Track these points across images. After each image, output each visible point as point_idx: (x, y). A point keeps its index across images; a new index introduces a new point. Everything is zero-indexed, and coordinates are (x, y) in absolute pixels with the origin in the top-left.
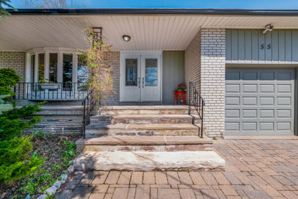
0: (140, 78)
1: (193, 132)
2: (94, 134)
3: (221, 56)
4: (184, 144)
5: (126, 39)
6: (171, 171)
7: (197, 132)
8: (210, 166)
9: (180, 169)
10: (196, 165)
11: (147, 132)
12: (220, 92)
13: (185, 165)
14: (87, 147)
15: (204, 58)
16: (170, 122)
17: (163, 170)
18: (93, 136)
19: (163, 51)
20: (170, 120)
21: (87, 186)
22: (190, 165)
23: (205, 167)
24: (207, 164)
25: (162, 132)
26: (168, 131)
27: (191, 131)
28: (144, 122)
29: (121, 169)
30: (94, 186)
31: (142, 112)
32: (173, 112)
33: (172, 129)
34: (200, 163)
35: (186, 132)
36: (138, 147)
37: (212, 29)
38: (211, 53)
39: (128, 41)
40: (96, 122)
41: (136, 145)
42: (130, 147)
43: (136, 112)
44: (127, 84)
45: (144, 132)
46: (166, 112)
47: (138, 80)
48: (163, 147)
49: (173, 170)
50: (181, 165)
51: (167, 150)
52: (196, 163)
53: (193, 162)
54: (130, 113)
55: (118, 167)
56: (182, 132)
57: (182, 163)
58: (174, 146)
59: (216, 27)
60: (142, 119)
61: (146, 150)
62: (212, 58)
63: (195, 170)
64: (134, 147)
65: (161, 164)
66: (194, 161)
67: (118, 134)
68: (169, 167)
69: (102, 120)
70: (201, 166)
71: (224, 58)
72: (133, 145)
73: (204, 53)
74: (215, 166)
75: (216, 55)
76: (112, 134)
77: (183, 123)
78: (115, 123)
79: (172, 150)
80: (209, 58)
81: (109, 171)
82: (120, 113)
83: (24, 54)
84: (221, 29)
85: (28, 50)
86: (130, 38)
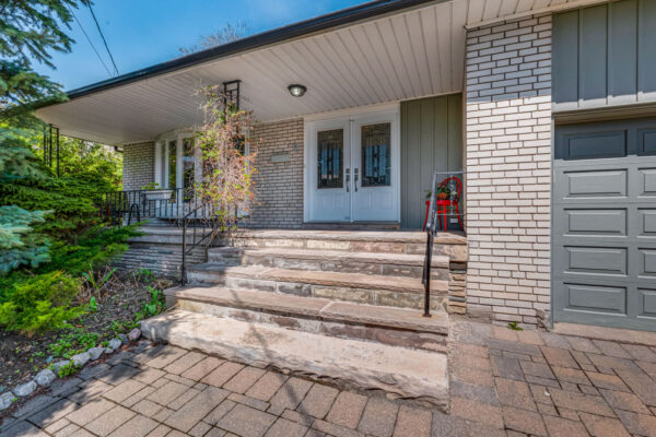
0: (348, 171)
1: (409, 299)
2: (202, 282)
3: (538, 92)
4: (367, 325)
5: (296, 91)
6: (302, 377)
7: (419, 299)
8: (399, 388)
9: (324, 380)
10: (360, 377)
11: (297, 287)
12: (533, 195)
13: (333, 371)
14: (181, 302)
15: (475, 107)
16: (364, 270)
17: (286, 371)
18: (202, 284)
19: (402, 103)
20: (367, 266)
21: (135, 365)
22: (347, 374)
23: (386, 388)
24: (394, 383)
25: (330, 291)
26: (343, 290)
27: (404, 297)
28: (305, 265)
29: (209, 351)
30: (144, 368)
31: (311, 244)
32: (383, 246)
33: (354, 287)
34: (371, 374)
35: (390, 296)
36: (267, 316)
37: (505, 23)
38: (502, 90)
39: (300, 95)
40: (217, 259)
41: (261, 310)
42: (251, 313)
43: (300, 244)
44: (323, 184)
45: (292, 286)
46: (368, 246)
47: (345, 174)
48: (318, 323)
49: (307, 376)
50: (324, 370)
51: (326, 331)
52: (363, 372)
53: (354, 369)
54: (286, 245)
55: (202, 347)
56: (379, 296)
57: (326, 366)
58: (342, 326)
59: (517, 16)
61: (281, 324)
62: (506, 103)
63: (359, 390)
64: (258, 315)
65: (280, 358)
66: (357, 366)
67: (242, 285)
68: (298, 367)
69: (227, 257)
70: (375, 384)
71: (549, 98)
72: (256, 310)
73: (476, 94)
75: (519, 95)
76: (233, 285)
77: (396, 274)
78: (249, 263)
79: (336, 333)
80: (492, 105)
81: (189, 351)
82: (268, 244)
83: (152, 144)
84: (537, 18)
85: (158, 137)
86: (304, 89)
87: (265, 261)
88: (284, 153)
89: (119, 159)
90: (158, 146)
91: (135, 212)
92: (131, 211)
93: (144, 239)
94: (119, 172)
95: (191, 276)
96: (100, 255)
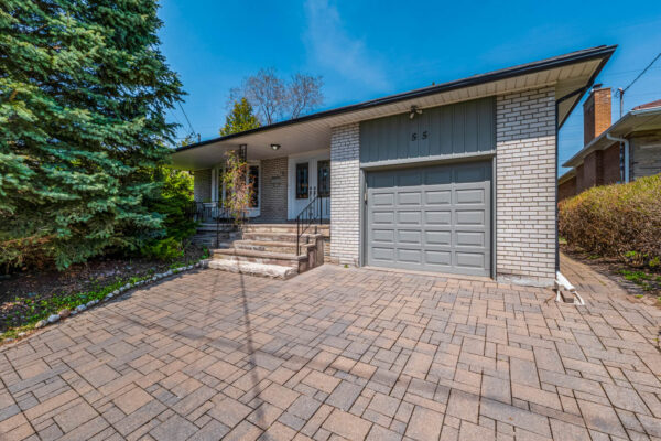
0: (311, 188)
3: (354, 158)
5: (275, 148)
11: (260, 248)
14: (215, 254)
15: (334, 164)
18: (224, 247)
25: (271, 249)
31: (273, 229)
37: (344, 126)
39: (277, 149)
41: (244, 256)
45: (258, 247)
47: (309, 190)
48: (262, 260)
54: (264, 230)
58: (269, 260)
59: (348, 122)
60: (265, 236)
67: (239, 247)
71: (358, 161)
72: (242, 256)
73: (333, 158)
74: (277, 274)
75: (349, 159)
76: (235, 247)
78: (245, 239)
83: (210, 171)
84: (354, 124)
85: (213, 167)
86: (278, 146)
87: (252, 238)
88: (278, 177)
89: (191, 178)
90: (213, 172)
91: (199, 214)
92: (198, 214)
93: (204, 229)
94: (191, 187)
95: (222, 244)
96: (185, 234)
